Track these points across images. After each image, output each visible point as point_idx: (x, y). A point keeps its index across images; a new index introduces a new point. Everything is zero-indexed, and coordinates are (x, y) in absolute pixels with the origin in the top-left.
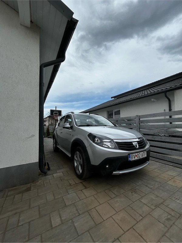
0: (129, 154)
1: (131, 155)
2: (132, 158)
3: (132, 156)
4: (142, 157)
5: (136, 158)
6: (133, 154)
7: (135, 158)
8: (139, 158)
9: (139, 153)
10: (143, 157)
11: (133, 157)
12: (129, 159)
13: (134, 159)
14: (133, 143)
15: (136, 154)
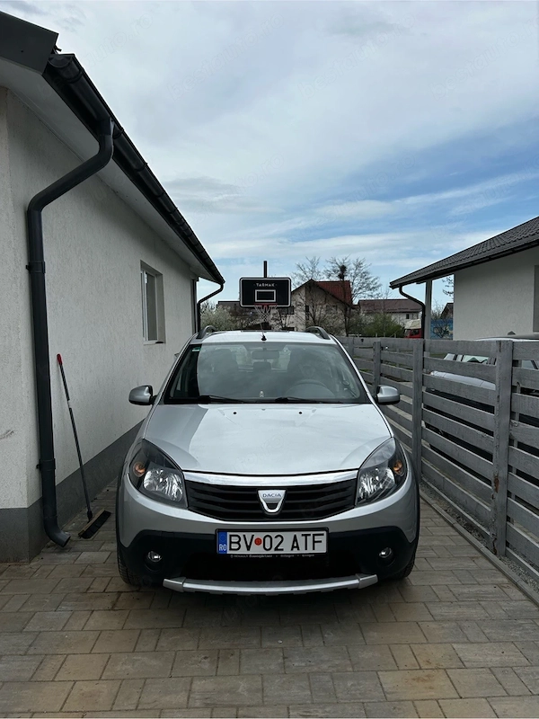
0: (223, 531)
1: (229, 534)
2: (235, 546)
3: (235, 539)
4: (295, 551)
5: (256, 550)
6: (241, 534)
7: (248, 548)
8: (272, 552)
9: (273, 535)
10: (302, 551)
11: (242, 542)
12: (221, 547)
13: (243, 551)
14: (261, 493)
15: (261, 535)
